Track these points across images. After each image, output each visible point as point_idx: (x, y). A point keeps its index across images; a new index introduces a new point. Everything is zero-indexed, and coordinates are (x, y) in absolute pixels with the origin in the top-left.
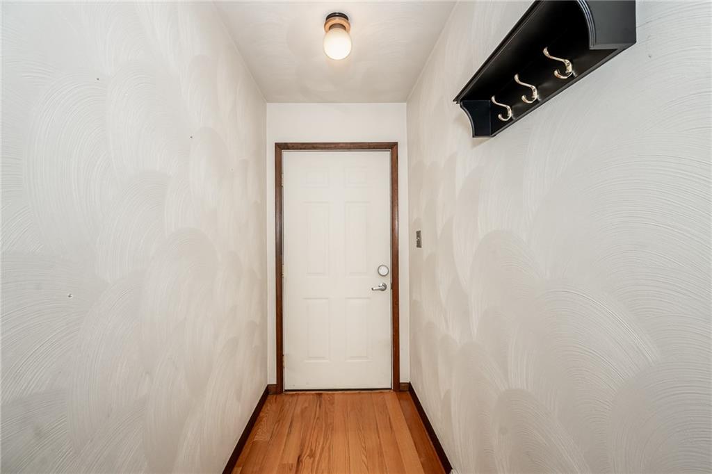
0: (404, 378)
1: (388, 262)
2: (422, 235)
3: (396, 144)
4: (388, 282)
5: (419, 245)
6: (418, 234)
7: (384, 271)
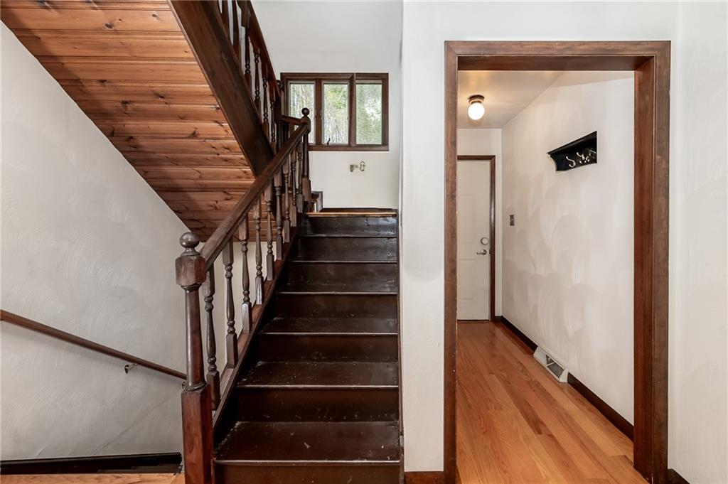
0: (498, 313)
1: (487, 235)
2: (515, 217)
3: (494, 156)
4: (488, 249)
5: (512, 224)
6: (512, 217)
7: (486, 241)
